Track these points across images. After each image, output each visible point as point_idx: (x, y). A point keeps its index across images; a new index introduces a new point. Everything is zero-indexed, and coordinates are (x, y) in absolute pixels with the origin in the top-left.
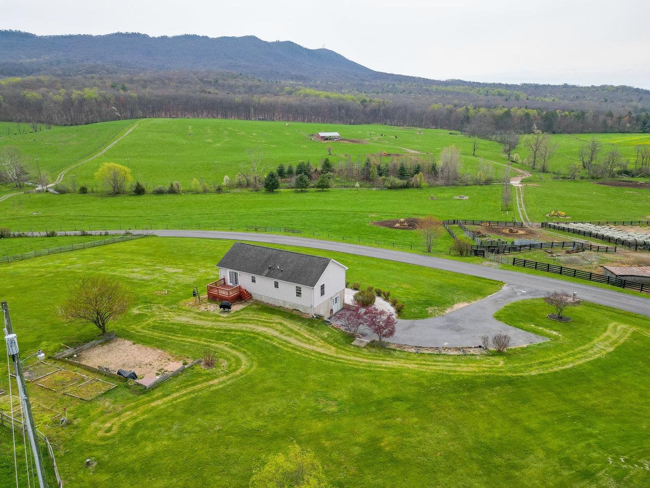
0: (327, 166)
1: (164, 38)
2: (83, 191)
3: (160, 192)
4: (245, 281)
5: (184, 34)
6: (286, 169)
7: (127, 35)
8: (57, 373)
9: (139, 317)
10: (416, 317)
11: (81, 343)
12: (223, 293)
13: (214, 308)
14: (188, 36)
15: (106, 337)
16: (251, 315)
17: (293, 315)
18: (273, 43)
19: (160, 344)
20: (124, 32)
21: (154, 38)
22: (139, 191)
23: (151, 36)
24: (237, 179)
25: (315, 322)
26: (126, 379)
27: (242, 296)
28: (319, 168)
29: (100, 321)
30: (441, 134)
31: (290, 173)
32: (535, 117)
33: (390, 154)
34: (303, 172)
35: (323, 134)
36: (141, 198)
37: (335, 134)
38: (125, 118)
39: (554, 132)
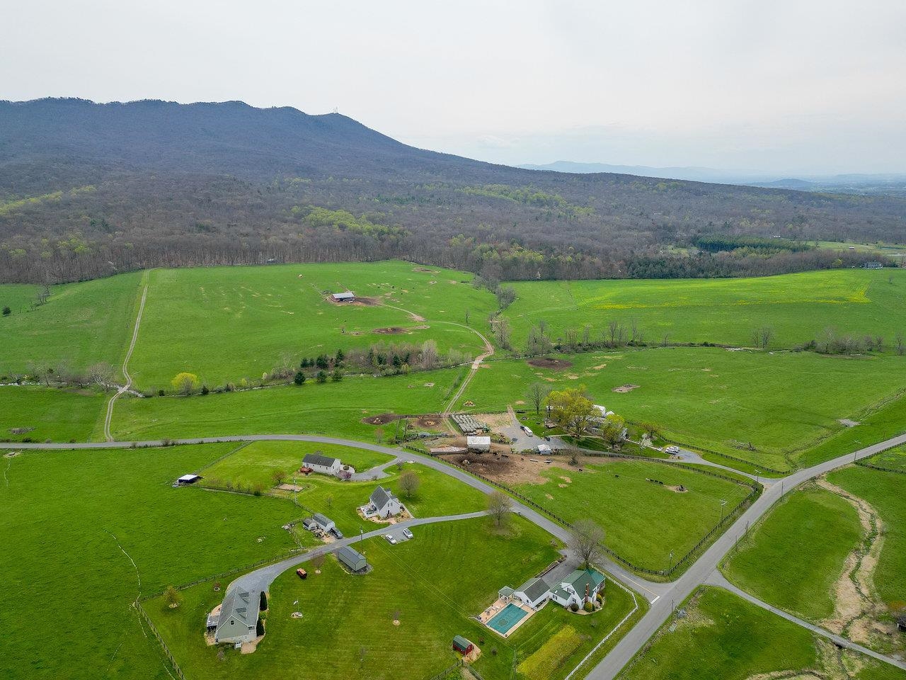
0: (341, 356)
1: (115, 105)
2: (162, 393)
3: (220, 392)
4: (311, 466)
5: (143, 99)
6: (309, 362)
7: (62, 100)
8: (278, 490)
10: (360, 472)
11: (276, 485)
12: (305, 470)
13: (303, 474)
14: (149, 101)
15: (281, 483)
16: (314, 476)
17: (326, 475)
18: (267, 110)
19: (296, 484)
20: (57, 96)
21: (102, 105)
22: (205, 392)
23: (97, 102)
24: (272, 373)
25: (332, 476)
26: (293, 491)
27: (310, 471)
28: (334, 357)
29: (279, 480)
30: (454, 282)
31: (312, 364)
32: (540, 265)
33: (394, 330)
34: (322, 364)
35: (337, 296)
36: (208, 397)
37: (349, 294)
38: (122, 272)
39: (555, 279)
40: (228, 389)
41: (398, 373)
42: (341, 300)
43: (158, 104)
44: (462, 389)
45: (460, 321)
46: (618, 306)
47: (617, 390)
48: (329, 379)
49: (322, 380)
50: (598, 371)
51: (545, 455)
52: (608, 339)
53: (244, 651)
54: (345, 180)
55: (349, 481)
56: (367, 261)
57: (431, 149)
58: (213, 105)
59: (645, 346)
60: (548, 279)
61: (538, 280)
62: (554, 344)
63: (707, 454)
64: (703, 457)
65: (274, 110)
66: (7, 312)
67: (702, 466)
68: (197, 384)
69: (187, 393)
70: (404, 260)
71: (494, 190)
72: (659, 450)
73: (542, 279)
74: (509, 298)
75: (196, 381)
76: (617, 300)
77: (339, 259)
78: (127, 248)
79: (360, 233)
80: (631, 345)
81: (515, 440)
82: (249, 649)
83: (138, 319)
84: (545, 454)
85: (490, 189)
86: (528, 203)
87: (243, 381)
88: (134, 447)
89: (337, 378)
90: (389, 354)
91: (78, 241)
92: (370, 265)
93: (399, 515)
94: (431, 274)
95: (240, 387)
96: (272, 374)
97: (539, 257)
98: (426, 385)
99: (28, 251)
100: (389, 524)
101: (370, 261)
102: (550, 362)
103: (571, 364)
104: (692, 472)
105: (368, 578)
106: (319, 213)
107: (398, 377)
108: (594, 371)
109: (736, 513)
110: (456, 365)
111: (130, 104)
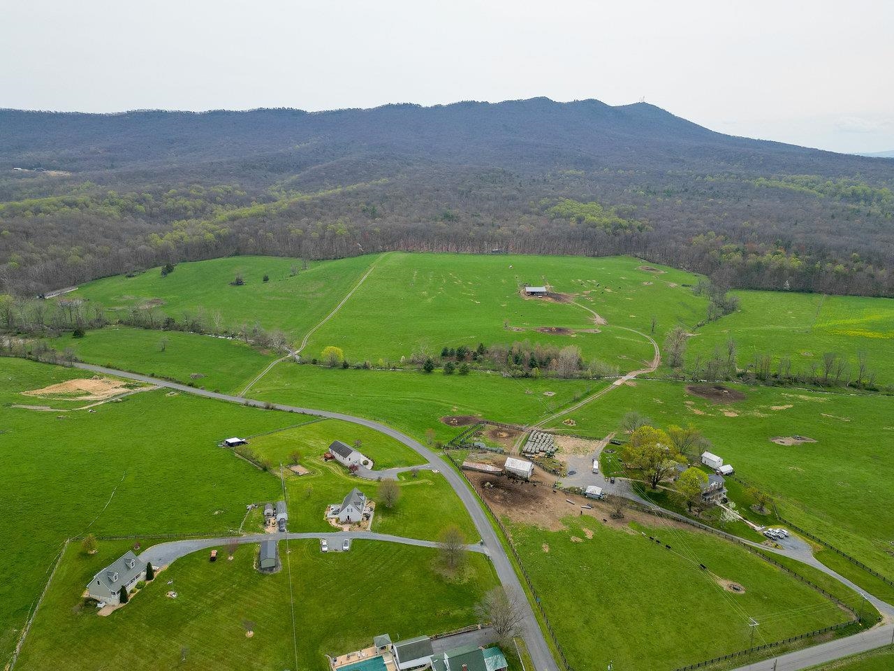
2: (314, 362)
3: (358, 368)
4: (334, 453)
6: (450, 351)
8: (286, 470)
9: (305, 460)
10: (375, 470)
11: (291, 464)
12: (328, 456)
13: (322, 460)
15: (296, 464)
16: (331, 463)
17: (342, 465)
19: (306, 467)
22: (346, 366)
26: (297, 473)
27: (332, 457)
28: (475, 350)
29: (296, 460)
30: (673, 285)
31: (452, 354)
32: (792, 272)
33: (559, 330)
34: (461, 355)
35: (529, 289)
36: (346, 371)
37: (543, 289)
38: (367, 253)
39: (811, 292)
40: (366, 367)
41: (527, 376)
42: (533, 293)
43: (472, 104)
44: (580, 404)
45: (645, 330)
46: (870, 334)
47: (777, 442)
48: (457, 370)
49: (449, 371)
50: (774, 412)
51: (589, 498)
52: (820, 373)
53: (101, 613)
54: (621, 172)
55: (355, 476)
56: (594, 256)
57: (745, 136)
58: (519, 102)
59: (876, 390)
60: (798, 291)
61: (786, 291)
62: (739, 370)
63: (828, 553)
64: (817, 555)
65: (576, 103)
66: (266, 279)
67: (802, 565)
68: (341, 359)
69: (333, 365)
70: (636, 256)
71: (798, 182)
72: (758, 528)
73: (791, 290)
74: (729, 309)
75: (341, 354)
76: (874, 326)
77: (565, 252)
78: (374, 232)
79: (594, 226)
80: (854, 387)
81: (572, 473)
82: (105, 612)
83: (350, 294)
84: (591, 497)
85: (793, 181)
86: (838, 197)
87: (381, 361)
88: (247, 404)
89: (464, 372)
90: (527, 354)
91: (341, 226)
92: (594, 260)
93: (358, 523)
94: (653, 274)
95: (377, 366)
96: (411, 358)
97: (795, 263)
98: (546, 394)
99: (305, 231)
100: (340, 530)
101: (598, 256)
102: (717, 391)
103: (743, 398)
104: (777, 569)
105: (267, 579)
106: (566, 206)
107: (525, 380)
108: (767, 411)
109: (795, 643)
110: (599, 377)
111: (450, 106)
